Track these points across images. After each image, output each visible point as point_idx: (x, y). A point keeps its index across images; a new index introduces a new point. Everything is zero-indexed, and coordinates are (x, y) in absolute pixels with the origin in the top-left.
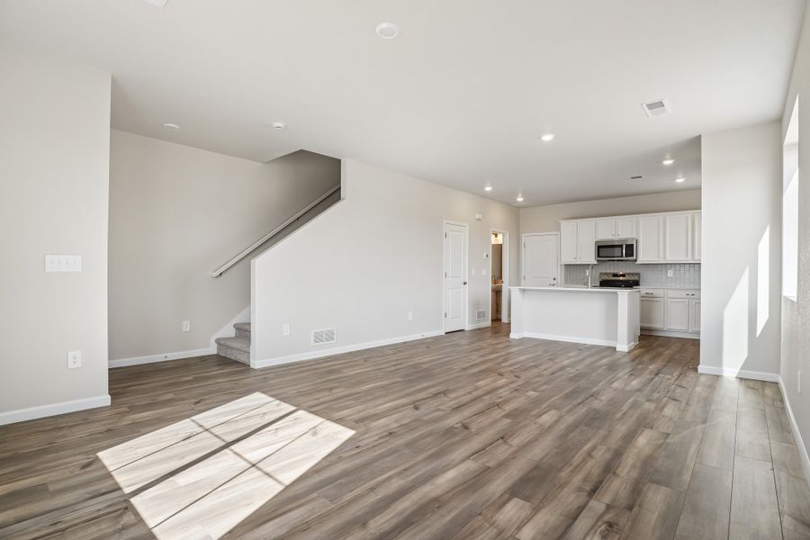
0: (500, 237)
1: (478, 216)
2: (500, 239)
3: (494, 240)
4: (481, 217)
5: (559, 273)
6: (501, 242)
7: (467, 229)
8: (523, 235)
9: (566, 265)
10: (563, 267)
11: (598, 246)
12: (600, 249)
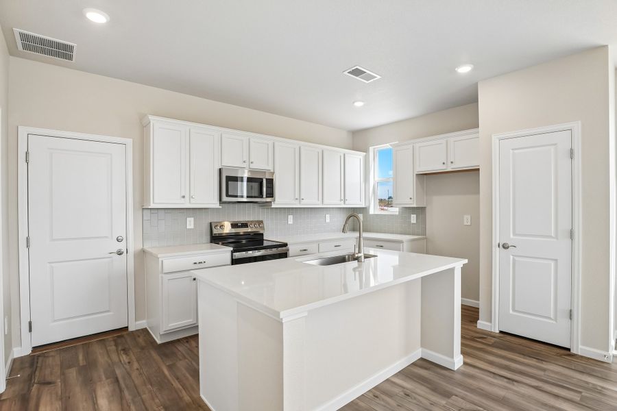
5: (132, 229)
11: (229, 179)
12: (229, 182)
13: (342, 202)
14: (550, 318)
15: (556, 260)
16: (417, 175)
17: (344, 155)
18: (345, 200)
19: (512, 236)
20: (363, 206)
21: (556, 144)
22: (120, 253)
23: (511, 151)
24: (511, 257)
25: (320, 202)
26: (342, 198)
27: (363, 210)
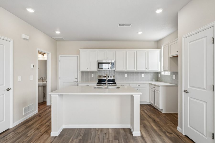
0: (45, 56)
1: (24, 36)
2: (45, 57)
3: (40, 57)
4: (27, 37)
5: (78, 76)
6: (46, 59)
7: (12, 43)
8: (59, 56)
9: (81, 72)
10: (80, 73)
11: (99, 63)
12: (100, 64)
13: (147, 70)
14: (204, 135)
15: (206, 102)
16: (170, 57)
17: (148, 51)
18: (148, 69)
19: (189, 87)
20: (159, 71)
21: (206, 37)
22: (76, 82)
23: (189, 43)
24: (189, 98)
25: (135, 69)
26: (147, 68)
27: (159, 73)
